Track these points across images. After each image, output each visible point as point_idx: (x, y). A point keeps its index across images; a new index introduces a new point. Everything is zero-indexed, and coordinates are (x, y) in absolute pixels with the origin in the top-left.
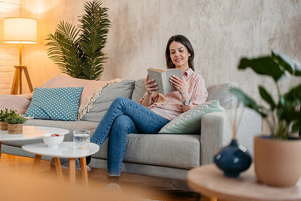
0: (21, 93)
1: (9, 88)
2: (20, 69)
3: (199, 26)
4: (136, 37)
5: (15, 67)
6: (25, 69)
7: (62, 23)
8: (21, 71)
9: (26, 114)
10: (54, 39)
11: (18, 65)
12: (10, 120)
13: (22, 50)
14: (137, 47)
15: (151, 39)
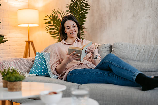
0: (29, 57)
1: (22, 56)
2: (29, 42)
3: (152, 5)
4: (105, 17)
5: (25, 41)
6: (32, 42)
7: (55, 10)
8: (29, 44)
9: (31, 72)
10: (50, 19)
11: (28, 40)
12: (9, 78)
13: (29, 31)
14: (106, 24)
15: (117, 17)
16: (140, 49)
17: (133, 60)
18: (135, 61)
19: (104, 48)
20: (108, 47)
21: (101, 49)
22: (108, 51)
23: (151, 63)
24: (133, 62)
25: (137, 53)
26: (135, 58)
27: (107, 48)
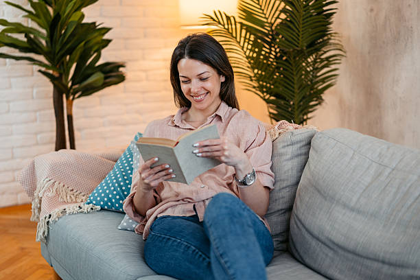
9: (90, 198)
16: (382, 167)
17: (345, 206)
18: (352, 210)
19: (288, 145)
20: (300, 141)
21: (281, 146)
22: (301, 155)
23: (392, 231)
24: (344, 211)
25: (368, 179)
26: (355, 199)
27: (299, 145)
